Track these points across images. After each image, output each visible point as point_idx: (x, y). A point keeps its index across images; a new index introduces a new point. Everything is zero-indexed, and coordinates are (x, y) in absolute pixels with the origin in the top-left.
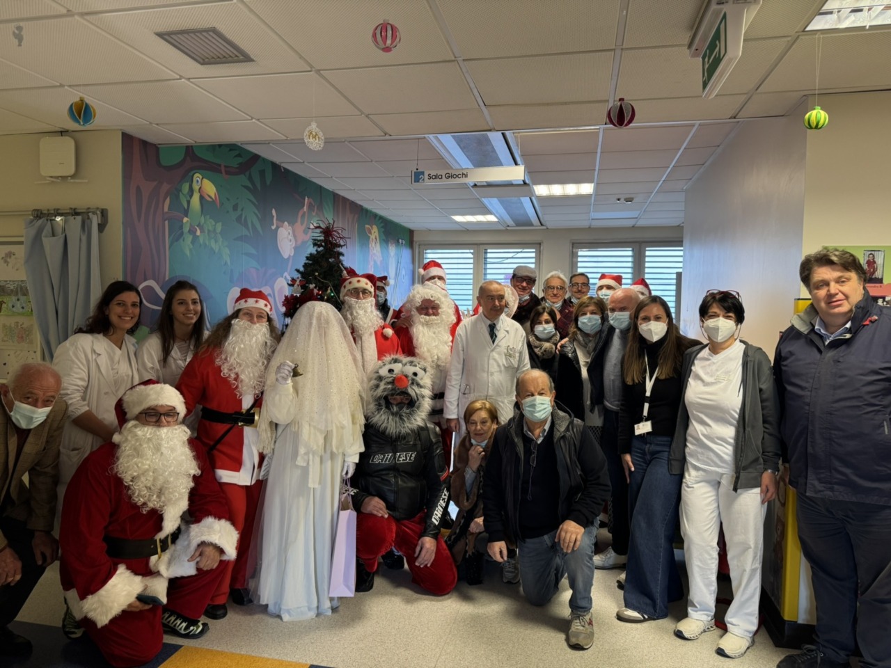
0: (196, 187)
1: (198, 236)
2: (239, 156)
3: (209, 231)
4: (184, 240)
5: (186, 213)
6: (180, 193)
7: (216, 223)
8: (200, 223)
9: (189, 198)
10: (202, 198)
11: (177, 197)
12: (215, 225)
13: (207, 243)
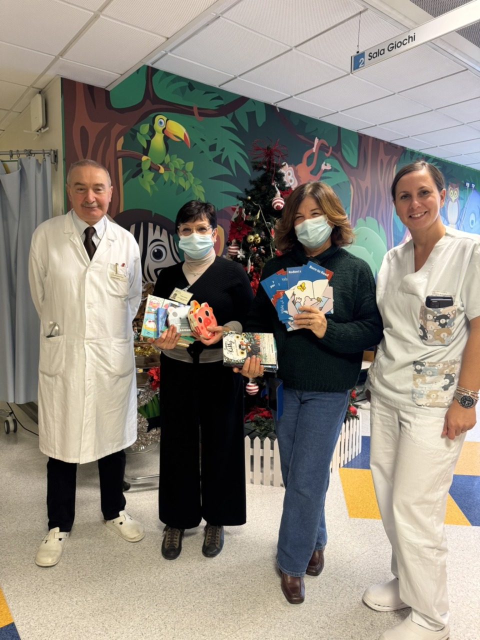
0: (158, 128)
1: (162, 174)
2: (219, 98)
3: (176, 170)
4: (143, 177)
5: (146, 152)
6: (138, 134)
7: (186, 162)
8: (164, 162)
9: (149, 139)
10: (166, 139)
11: (134, 137)
12: (185, 164)
13: (174, 181)
